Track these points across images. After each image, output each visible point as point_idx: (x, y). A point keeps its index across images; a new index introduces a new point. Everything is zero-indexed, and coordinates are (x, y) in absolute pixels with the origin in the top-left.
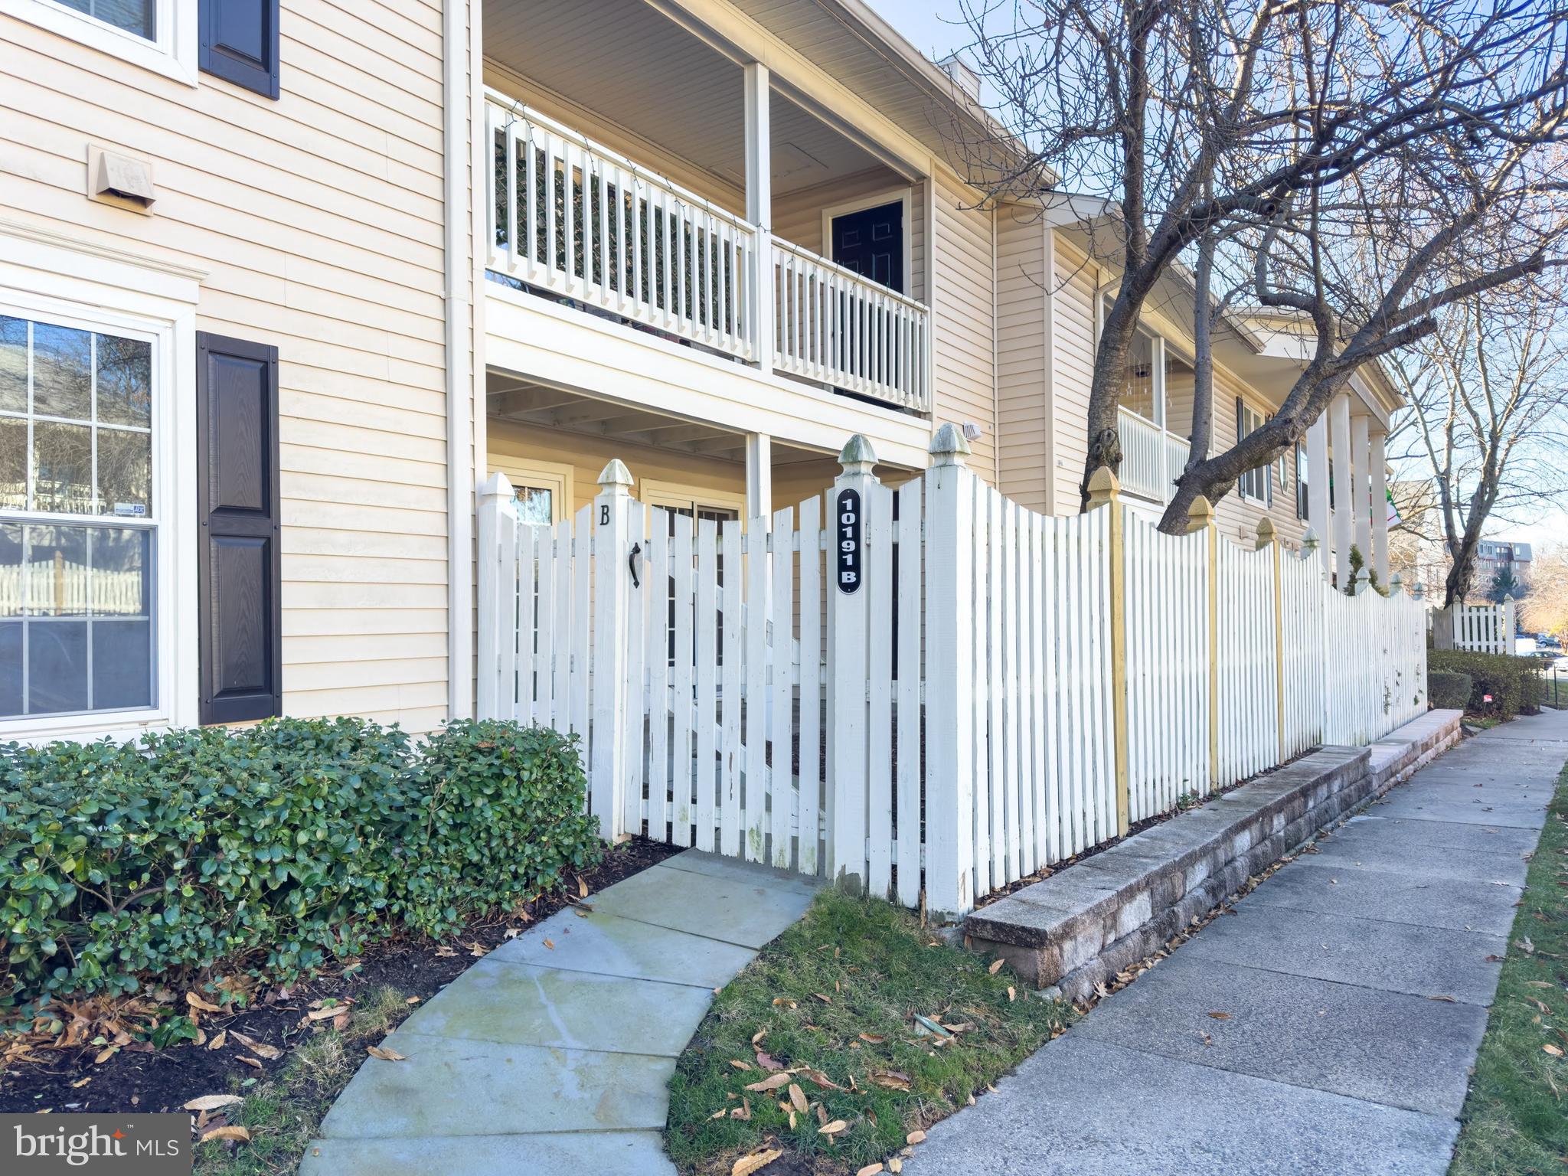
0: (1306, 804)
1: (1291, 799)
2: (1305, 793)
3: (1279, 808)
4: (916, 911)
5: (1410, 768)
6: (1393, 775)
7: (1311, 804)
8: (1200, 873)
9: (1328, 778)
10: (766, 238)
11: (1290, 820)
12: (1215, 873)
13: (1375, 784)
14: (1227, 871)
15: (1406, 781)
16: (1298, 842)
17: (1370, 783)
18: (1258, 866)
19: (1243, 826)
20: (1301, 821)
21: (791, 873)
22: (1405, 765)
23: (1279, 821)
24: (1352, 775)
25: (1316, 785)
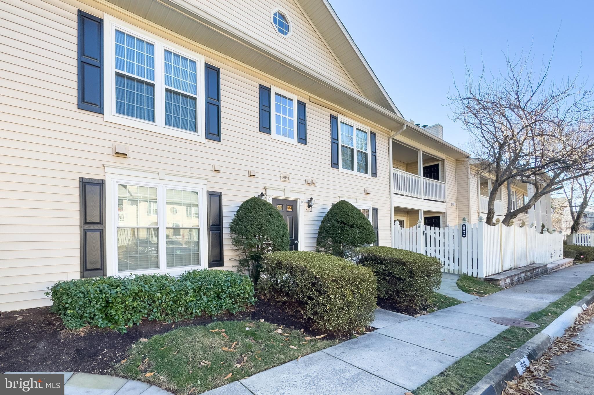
0: (533, 272)
1: (531, 270)
2: (534, 269)
3: (529, 271)
4: (477, 277)
5: (558, 269)
6: (553, 270)
7: (535, 272)
8: (516, 278)
9: (538, 268)
10: (422, 177)
11: (531, 273)
12: (518, 278)
13: (549, 271)
14: (520, 279)
15: (556, 271)
16: (532, 277)
17: (547, 270)
18: (525, 279)
19: (523, 272)
20: (533, 274)
21: (453, 274)
22: (556, 268)
23: (529, 273)
24: (543, 268)
25: (536, 268)
